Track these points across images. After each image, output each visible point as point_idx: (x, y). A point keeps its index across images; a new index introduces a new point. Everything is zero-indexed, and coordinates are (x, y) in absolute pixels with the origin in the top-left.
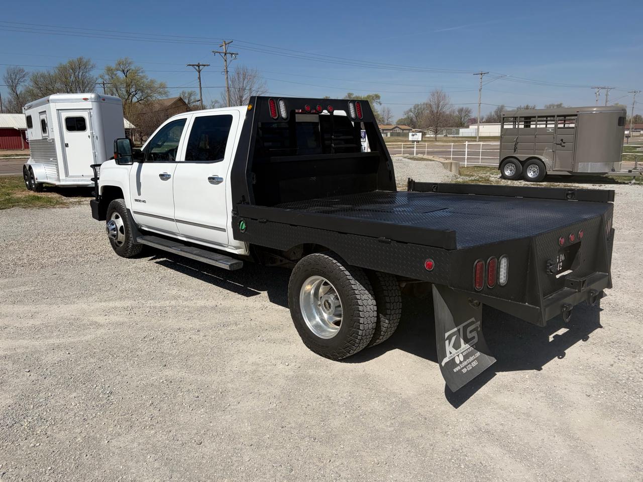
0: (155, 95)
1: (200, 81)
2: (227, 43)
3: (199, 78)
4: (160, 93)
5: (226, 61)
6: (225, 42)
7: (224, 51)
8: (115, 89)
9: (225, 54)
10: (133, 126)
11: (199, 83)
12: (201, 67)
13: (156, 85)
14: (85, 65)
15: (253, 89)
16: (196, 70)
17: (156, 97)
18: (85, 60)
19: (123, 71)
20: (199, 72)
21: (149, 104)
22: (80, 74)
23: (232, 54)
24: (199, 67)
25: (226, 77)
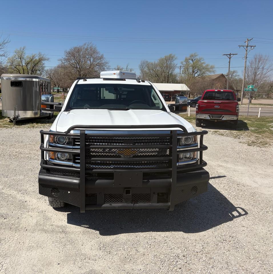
0: (207, 72)
2: (249, 40)
3: (229, 62)
4: (210, 71)
5: (247, 51)
6: (248, 39)
7: (247, 45)
8: (187, 69)
9: (247, 47)
10: (189, 89)
11: (229, 65)
12: (231, 56)
13: (209, 67)
14: (172, 58)
16: (228, 57)
17: (208, 74)
18: (172, 55)
19: (192, 60)
20: (230, 59)
21: (203, 78)
22: (169, 62)
23: (251, 46)
24: (230, 55)
25: (245, 61)
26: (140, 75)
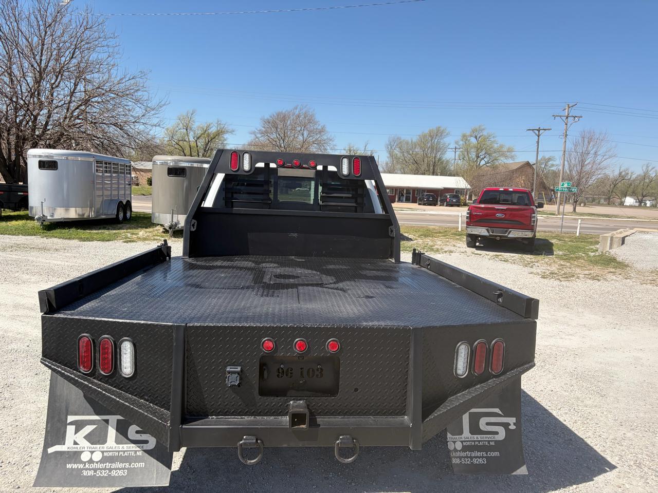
0: (502, 158)
1: (538, 145)
2: (570, 106)
3: (538, 142)
4: (506, 157)
5: (566, 124)
6: (569, 105)
7: (567, 114)
8: (466, 153)
9: (567, 118)
10: (469, 187)
11: (536, 147)
12: (541, 132)
13: (505, 149)
14: (442, 133)
16: (536, 134)
17: (502, 160)
18: (442, 129)
19: (476, 137)
20: (539, 137)
21: (495, 168)
22: (436, 140)
23: (575, 117)
24: (539, 131)
25: (564, 140)
26: (388, 160)
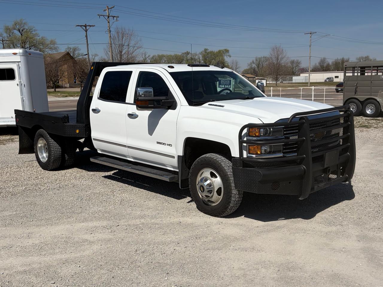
0: (47, 50)
1: (87, 39)
2: (109, 8)
3: (86, 36)
4: (51, 49)
5: (109, 22)
6: (108, 7)
7: (108, 14)
9: (108, 17)
11: (86, 41)
12: (88, 27)
13: (48, 42)
15: (130, 45)
16: (84, 30)
17: (48, 51)
19: (19, 30)
20: (86, 32)
23: (114, 17)
24: (86, 27)
25: (109, 35)
